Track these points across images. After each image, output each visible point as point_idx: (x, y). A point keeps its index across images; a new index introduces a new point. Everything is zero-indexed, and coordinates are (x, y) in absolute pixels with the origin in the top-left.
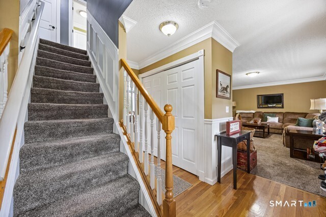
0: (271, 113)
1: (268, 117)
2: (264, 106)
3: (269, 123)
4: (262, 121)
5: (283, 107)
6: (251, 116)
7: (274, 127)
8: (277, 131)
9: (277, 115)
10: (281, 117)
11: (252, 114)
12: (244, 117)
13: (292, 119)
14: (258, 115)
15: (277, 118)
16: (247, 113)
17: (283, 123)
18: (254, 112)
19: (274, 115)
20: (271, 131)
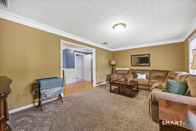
0: (141, 70)
1: (138, 74)
2: (138, 65)
3: (139, 79)
4: (134, 77)
5: (149, 66)
6: (126, 72)
7: (143, 84)
8: (144, 87)
9: (145, 72)
10: (148, 74)
11: (127, 71)
12: (121, 74)
13: (156, 76)
14: (131, 72)
15: (145, 75)
16: (123, 70)
17: (149, 79)
18: (128, 69)
19: (142, 72)
20: (140, 87)
